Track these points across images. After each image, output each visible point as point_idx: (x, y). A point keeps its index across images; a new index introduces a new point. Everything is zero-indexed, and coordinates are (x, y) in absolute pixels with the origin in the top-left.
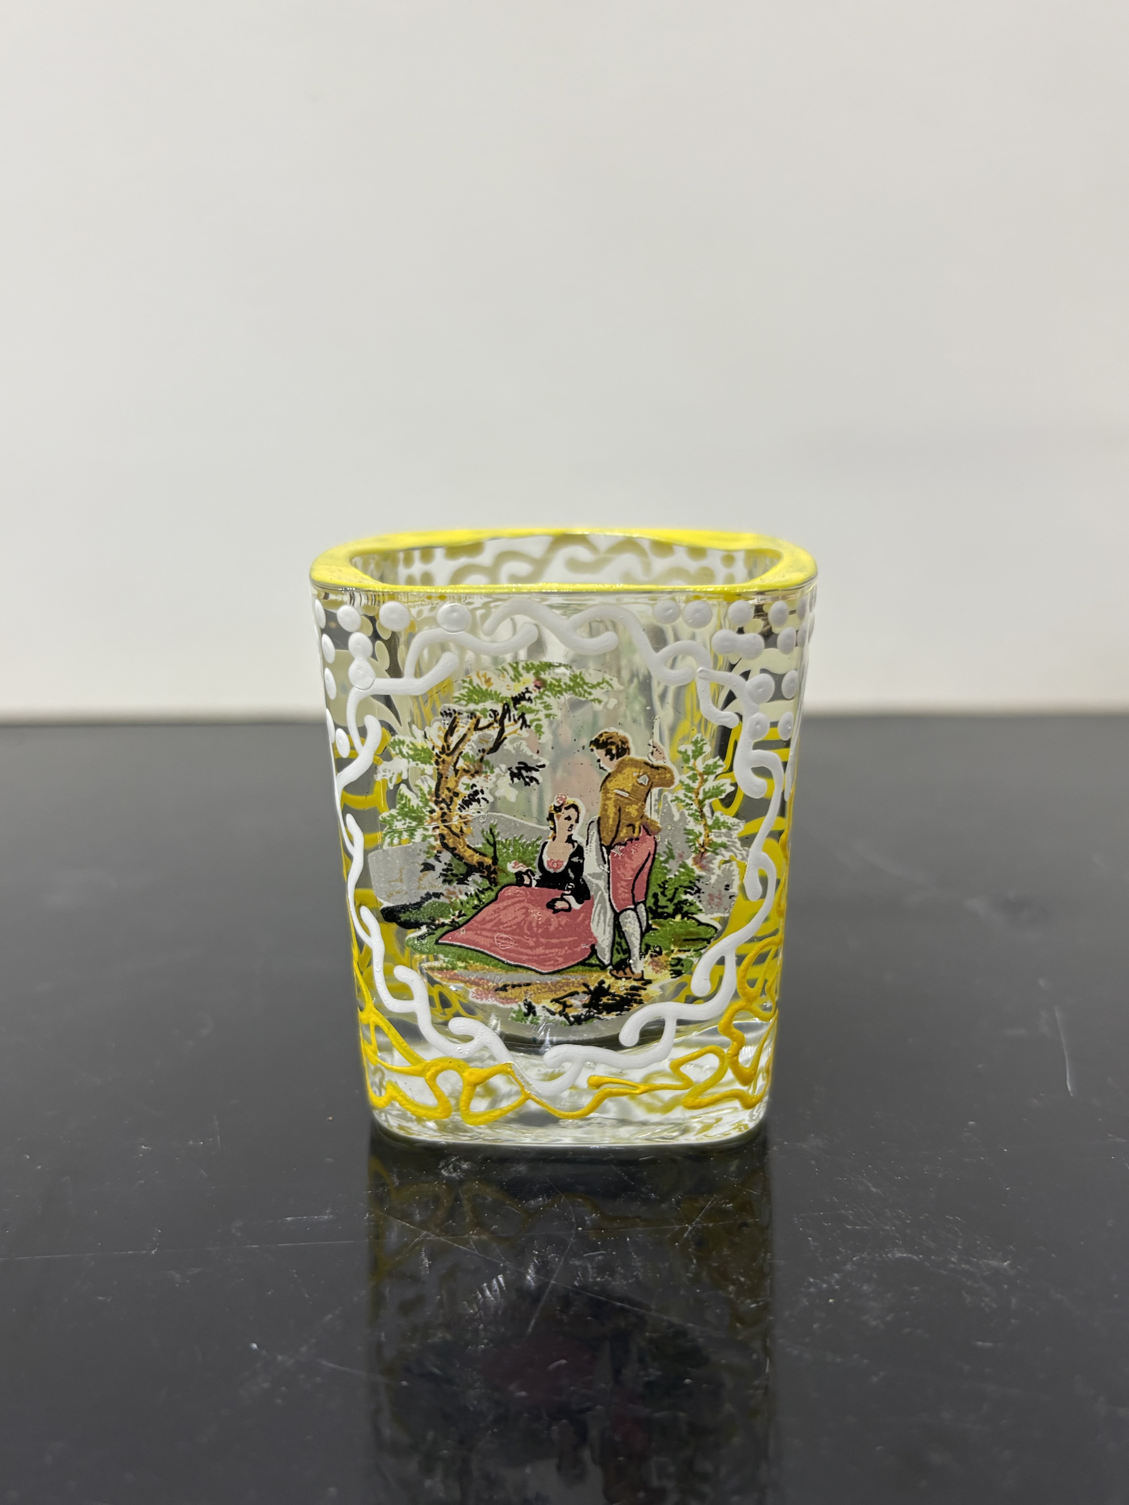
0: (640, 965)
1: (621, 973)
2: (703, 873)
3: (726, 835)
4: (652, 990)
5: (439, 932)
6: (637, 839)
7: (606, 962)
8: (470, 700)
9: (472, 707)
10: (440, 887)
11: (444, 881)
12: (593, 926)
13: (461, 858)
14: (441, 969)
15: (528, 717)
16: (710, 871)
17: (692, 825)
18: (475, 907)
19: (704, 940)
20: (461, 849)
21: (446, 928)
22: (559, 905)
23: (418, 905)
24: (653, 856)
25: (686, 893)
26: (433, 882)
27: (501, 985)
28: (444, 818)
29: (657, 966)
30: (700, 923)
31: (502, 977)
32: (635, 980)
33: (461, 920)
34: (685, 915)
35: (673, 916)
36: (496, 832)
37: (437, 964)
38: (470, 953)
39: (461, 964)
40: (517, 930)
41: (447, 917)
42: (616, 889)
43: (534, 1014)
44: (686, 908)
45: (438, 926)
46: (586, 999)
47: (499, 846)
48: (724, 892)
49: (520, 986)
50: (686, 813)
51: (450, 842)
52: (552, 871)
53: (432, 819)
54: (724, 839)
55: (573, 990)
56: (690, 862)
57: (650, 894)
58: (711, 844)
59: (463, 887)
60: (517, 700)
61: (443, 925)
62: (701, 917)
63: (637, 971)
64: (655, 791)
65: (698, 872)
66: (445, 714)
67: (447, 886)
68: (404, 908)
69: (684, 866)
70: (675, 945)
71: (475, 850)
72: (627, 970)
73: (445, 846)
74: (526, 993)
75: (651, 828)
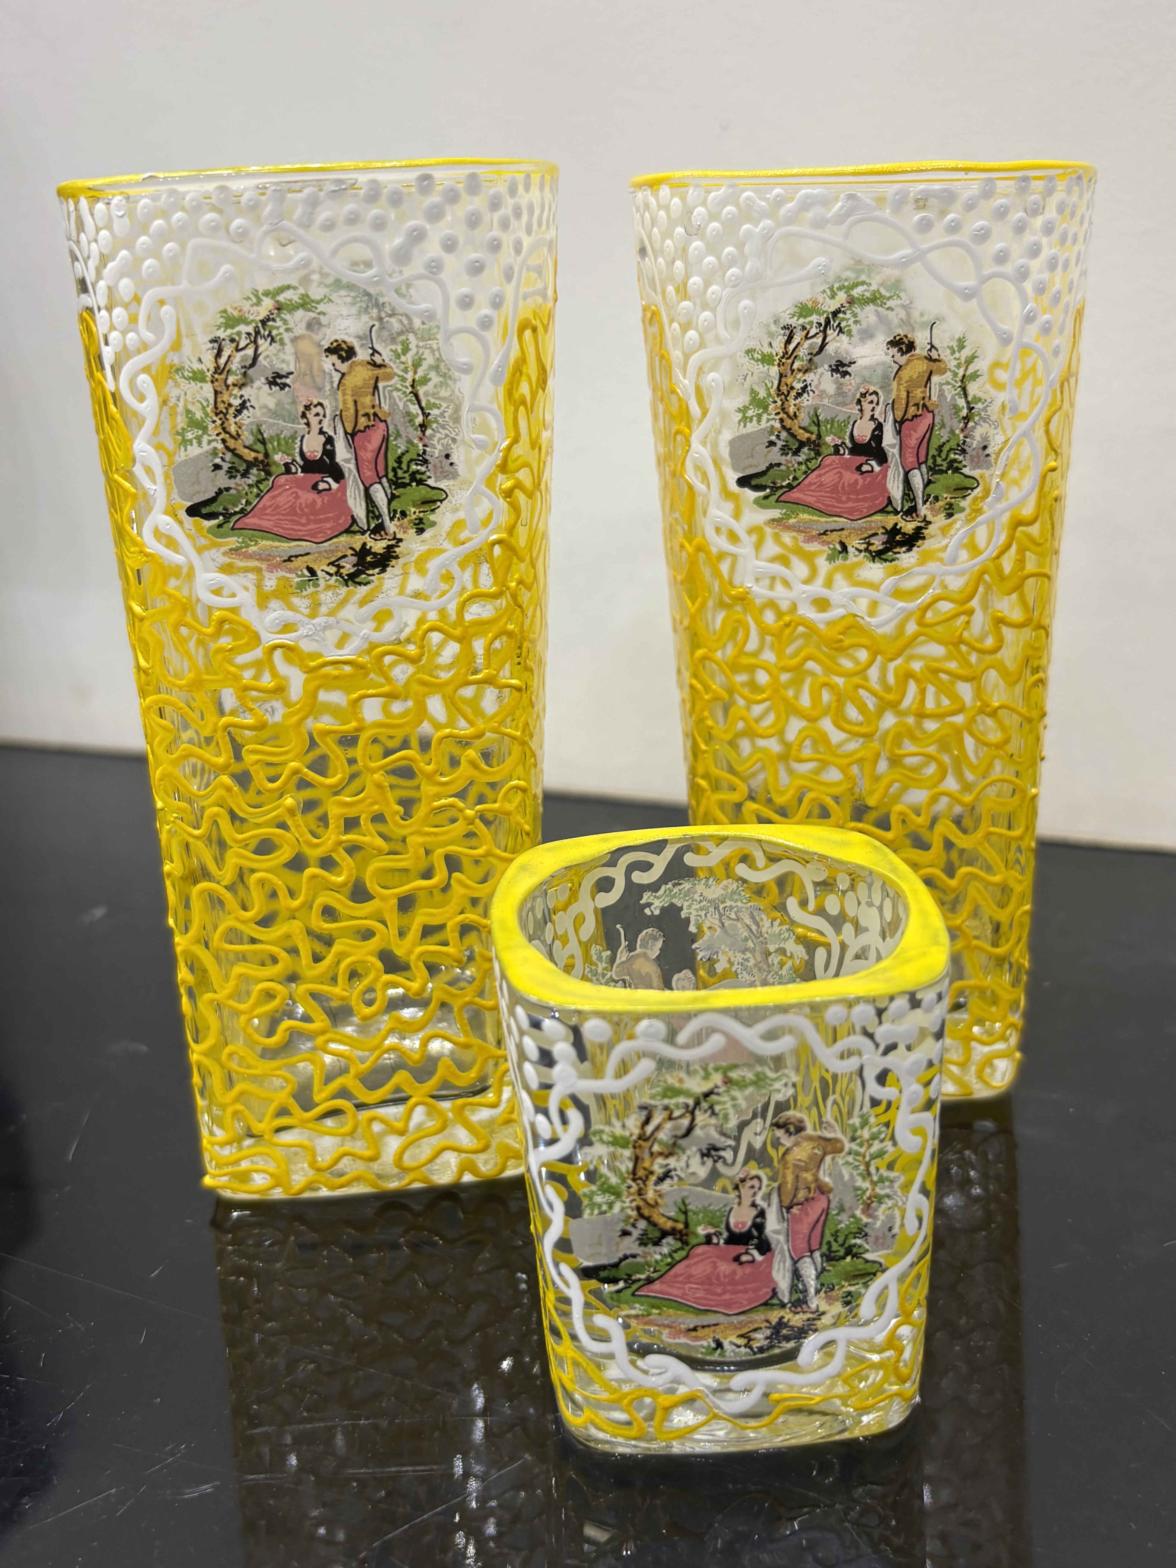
0: (816, 1302)
1: (799, 1309)
2: (870, 1220)
3: (889, 1187)
4: (826, 1320)
5: (635, 1286)
6: (813, 1199)
7: (786, 1300)
8: (664, 1096)
9: (666, 1101)
10: (636, 1249)
11: (640, 1245)
12: (774, 1274)
13: (655, 1225)
14: (637, 1317)
15: (717, 1108)
16: (875, 1218)
17: (859, 1183)
18: (668, 1264)
19: (870, 1274)
20: (656, 1218)
21: (641, 1283)
22: (744, 1258)
23: (616, 1265)
24: (826, 1212)
25: (855, 1238)
26: (630, 1245)
27: (691, 1326)
28: (640, 1192)
29: (830, 1300)
30: (867, 1261)
31: (692, 1320)
32: (812, 1313)
33: (655, 1275)
34: (855, 1256)
35: (844, 1258)
36: (687, 1202)
37: (633, 1312)
38: (664, 1302)
39: (655, 1311)
40: (707, 1281)
41: (643, 1273)
42: (794, 1241)
43: (722, 1348)
44: (855, 1250)
45: (635, 1281)
46: (768, 1332)
47: (690, 1214)
48: (887, 1233)
49: (709, 1326)
50: (855, 1173)
51: (646, 1212)
52: (737, 1230)
53: (630, 1194)
54: (887, 1191)
55: (756, 1326)
56: (858, 1213)
57: (825, 1241)
58: (876, 1196)
59: (657, 1249)
60: (707, 1095)
61: (639, 1280)
62: (869, 1256)
63: (813, 1306)
64: (828, 1159)
65: (865, 1220)
66: (643, 1108)
67: (642, 1248)
68: (603, 1267)
69: (854, 1216)
70: (846, 1280)
71: (669, 1218)
72: (804, 1306)
73: (641, 1216)
74: (714, 1331)
75: (825, 1189)
